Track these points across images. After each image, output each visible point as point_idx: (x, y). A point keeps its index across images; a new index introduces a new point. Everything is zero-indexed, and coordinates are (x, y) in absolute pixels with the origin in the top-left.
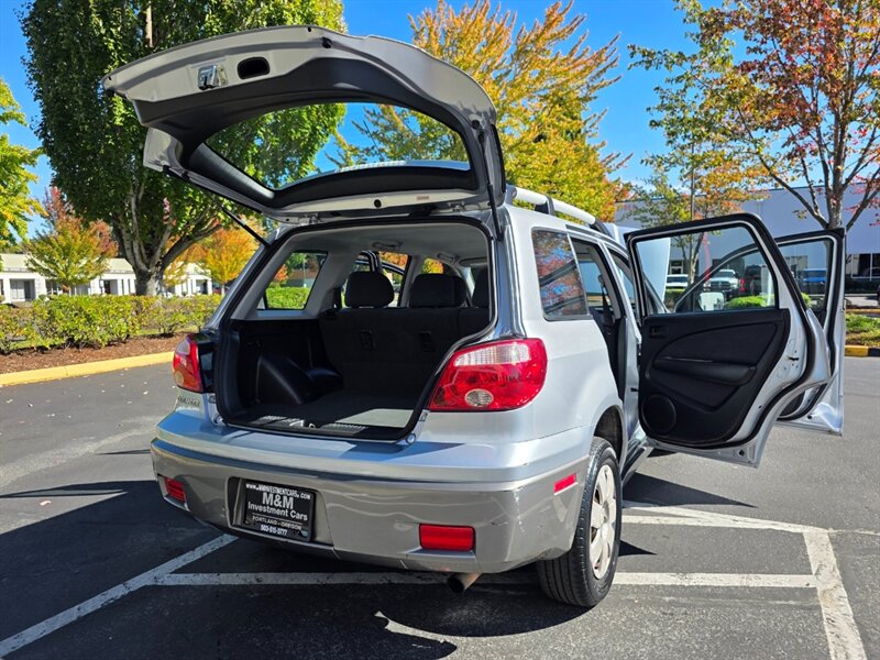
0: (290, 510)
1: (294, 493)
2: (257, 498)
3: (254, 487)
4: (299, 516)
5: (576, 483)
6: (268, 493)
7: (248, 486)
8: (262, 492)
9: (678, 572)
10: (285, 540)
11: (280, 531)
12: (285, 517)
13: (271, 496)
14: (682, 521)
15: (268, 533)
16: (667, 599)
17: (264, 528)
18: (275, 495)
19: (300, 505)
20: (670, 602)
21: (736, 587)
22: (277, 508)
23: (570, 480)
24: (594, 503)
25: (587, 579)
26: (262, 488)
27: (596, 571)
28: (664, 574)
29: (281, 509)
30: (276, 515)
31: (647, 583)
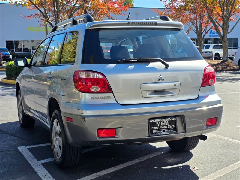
0: (167, 125)
4: (171, 127)
6: (158, 122)
12: (166, 128)
13: (160, 122)
15: (162, 135)
17: (159, 134)
22: (162, 126)
30: (162, 129)
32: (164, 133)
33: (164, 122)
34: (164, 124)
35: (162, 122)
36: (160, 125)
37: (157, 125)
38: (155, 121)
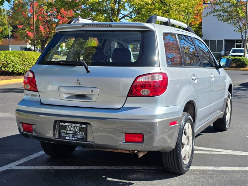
0: (77, 131)
1: (79, 125)
2: (65, 128)
3: (63, 124)
4: (81, 133)
5: (177, 124)
6: (69, 126)
7: (61, 124)
8: (66, 126)
9: (215, 166)
10: (75, 141)
11: (74, 139)
13: (70, 127)
14: (220, 153)
15: (69, 140)
16: (210, 173)
17: (67, 138)
18: (71, 126)
19: (81, 129)
20: (211, 174)
21: (237, 170)
22: (72, 131)
23: (175, 123)
24: (183, 135)
25: (181, 162)
26: (66, 124)
27: (184, 161)
28: (210, 167)
29: (74, 131)
31: (203, 169)
32: (71, 138)
33: (74, 127)
34: (74, 129)
35: (72, 127)
36: (70, 130)
37: (67, 129)
38: (65, 125)
